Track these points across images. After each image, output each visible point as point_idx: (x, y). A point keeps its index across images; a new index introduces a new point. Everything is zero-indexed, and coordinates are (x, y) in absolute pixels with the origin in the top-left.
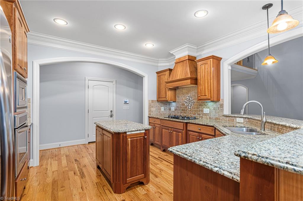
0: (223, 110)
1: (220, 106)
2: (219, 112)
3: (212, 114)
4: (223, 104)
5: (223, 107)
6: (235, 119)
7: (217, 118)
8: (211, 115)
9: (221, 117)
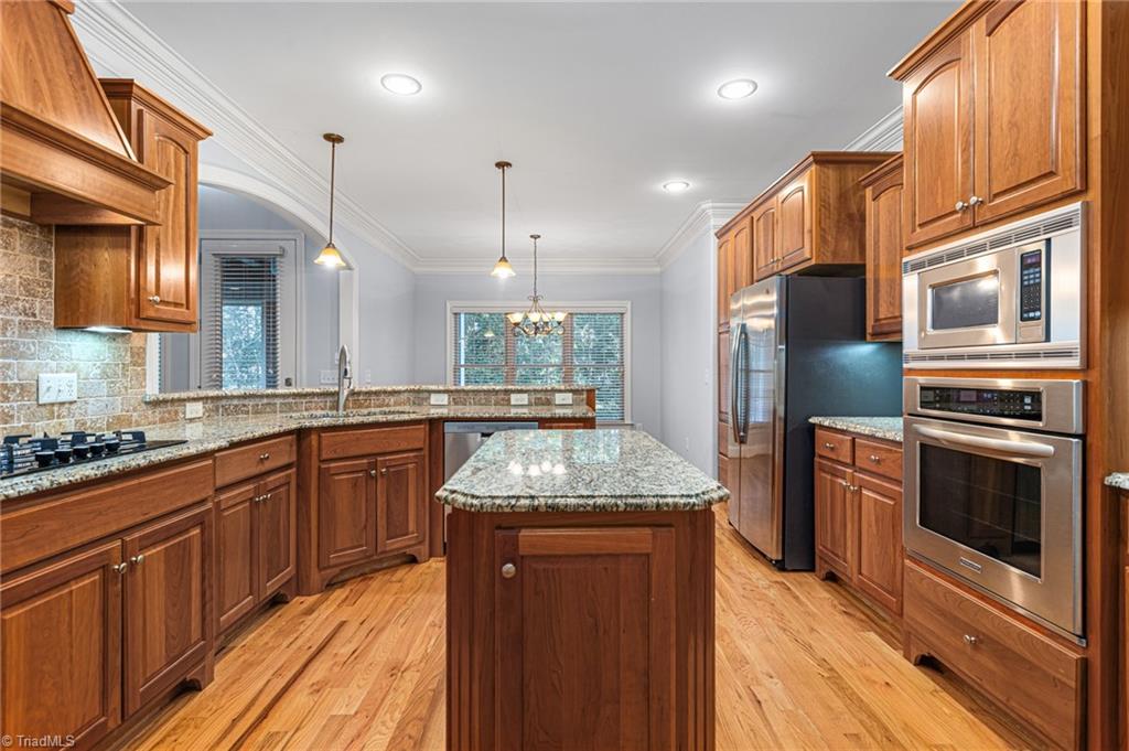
0: (145, 374)
1: (132, 356)
2: (126, 388)
3: (91, 400)
4: (144, 349)
5: (144, 364)
6: (180, 409)
7: (118, 418)
8: (90, 406)
9: (135, 410)
